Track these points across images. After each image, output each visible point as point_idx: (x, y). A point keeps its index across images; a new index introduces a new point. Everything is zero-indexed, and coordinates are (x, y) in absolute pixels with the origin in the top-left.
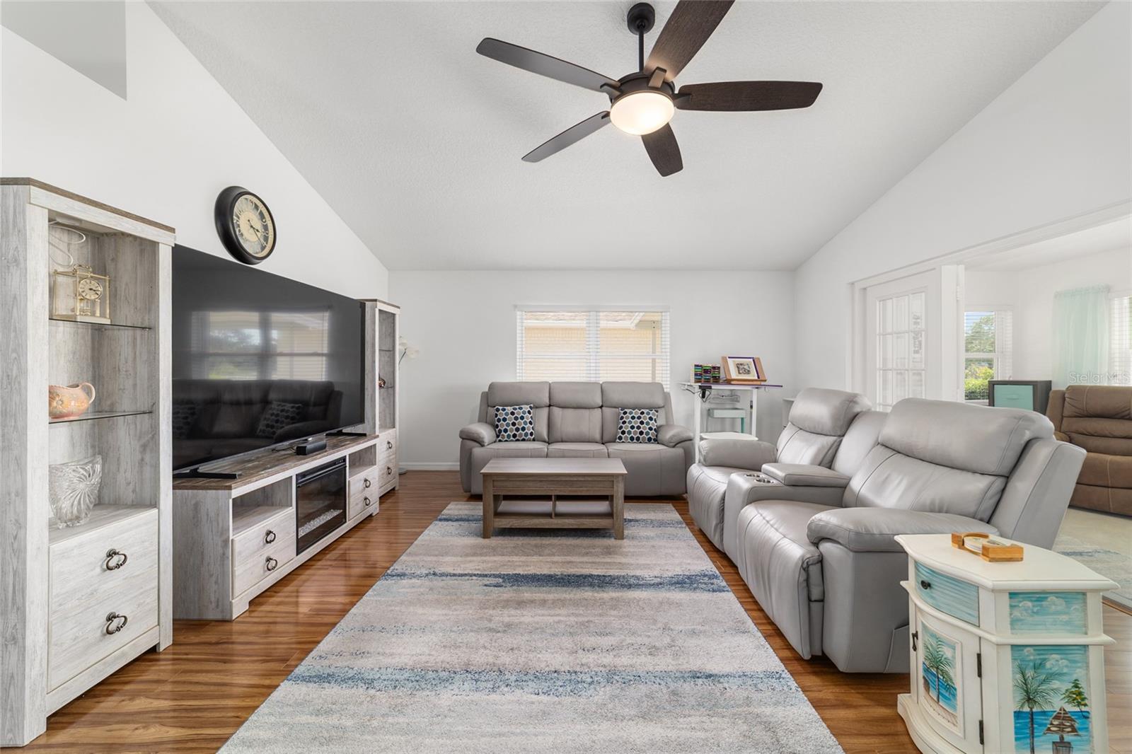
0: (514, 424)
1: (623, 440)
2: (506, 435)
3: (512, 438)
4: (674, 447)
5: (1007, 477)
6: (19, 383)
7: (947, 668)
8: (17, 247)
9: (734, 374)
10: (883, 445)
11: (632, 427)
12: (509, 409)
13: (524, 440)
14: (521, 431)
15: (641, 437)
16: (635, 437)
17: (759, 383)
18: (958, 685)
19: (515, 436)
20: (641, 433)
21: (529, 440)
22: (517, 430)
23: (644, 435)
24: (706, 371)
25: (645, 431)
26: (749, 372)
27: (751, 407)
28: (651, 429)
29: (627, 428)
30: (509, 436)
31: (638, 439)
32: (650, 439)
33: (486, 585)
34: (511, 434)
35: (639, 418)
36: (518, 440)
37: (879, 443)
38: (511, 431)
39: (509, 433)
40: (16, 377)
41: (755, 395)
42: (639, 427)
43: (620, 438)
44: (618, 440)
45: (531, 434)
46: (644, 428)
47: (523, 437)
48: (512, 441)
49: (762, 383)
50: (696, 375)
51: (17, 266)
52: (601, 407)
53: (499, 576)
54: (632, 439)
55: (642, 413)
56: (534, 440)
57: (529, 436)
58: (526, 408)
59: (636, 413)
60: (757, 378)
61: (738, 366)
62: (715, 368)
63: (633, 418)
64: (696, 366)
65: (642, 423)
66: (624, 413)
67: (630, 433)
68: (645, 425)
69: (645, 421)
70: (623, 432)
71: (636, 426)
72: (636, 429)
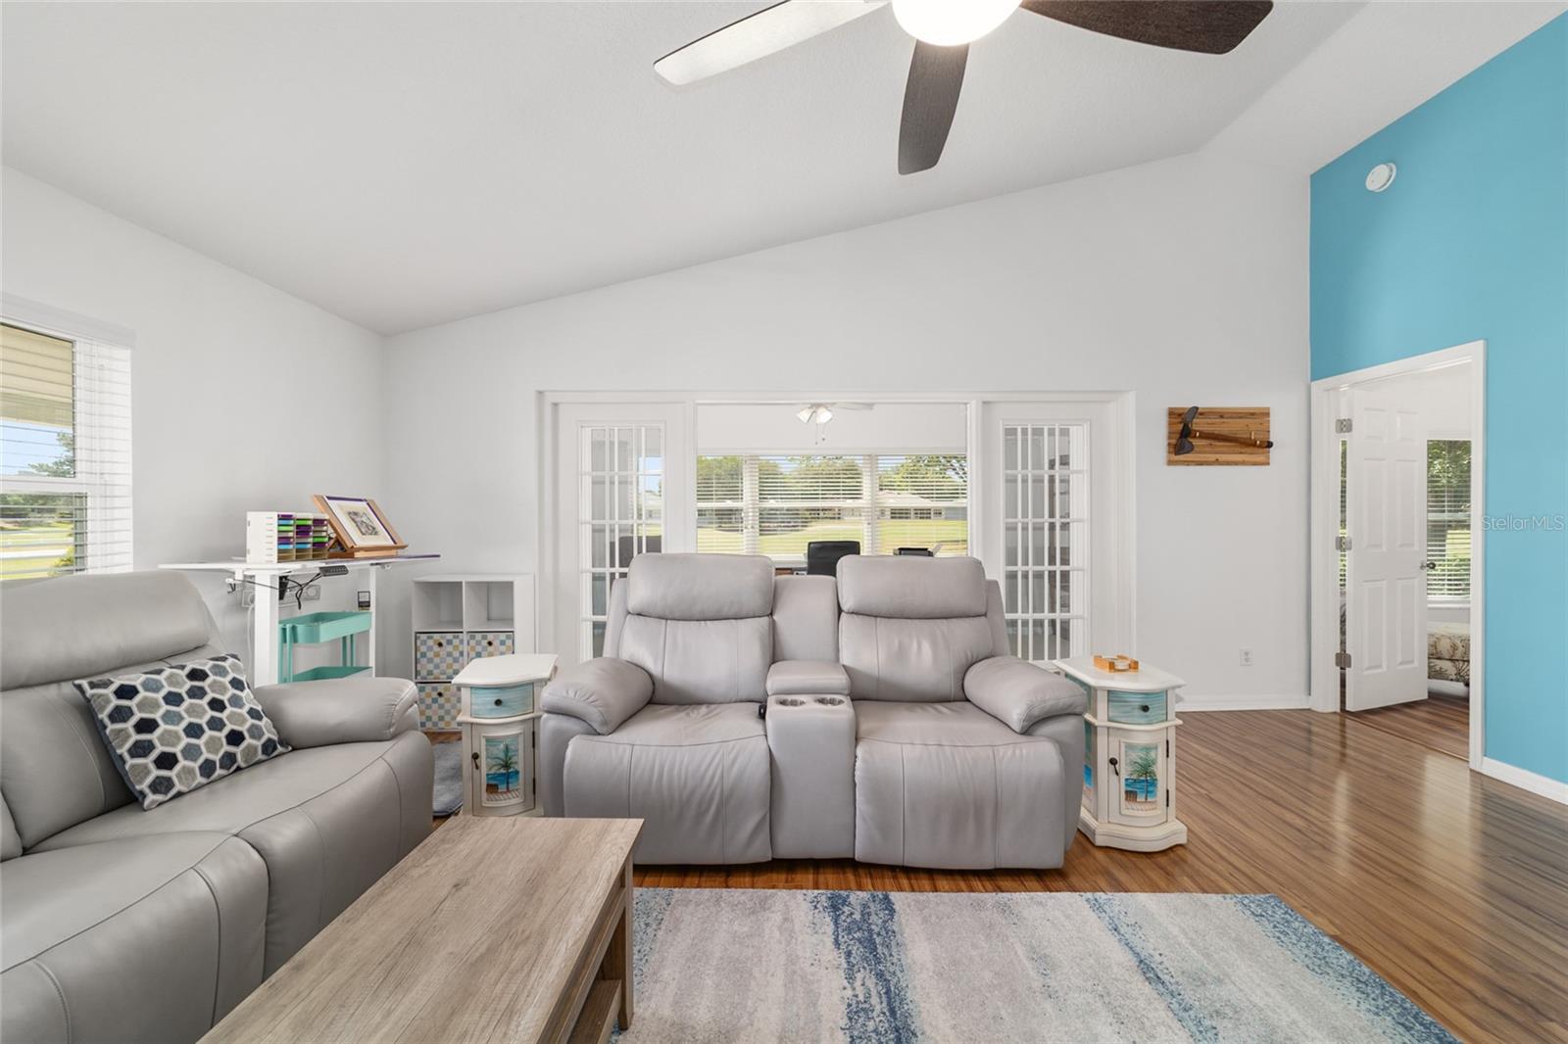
1: (178, 787)
5: (986, 615)
9: (351, 536)
11: (191, 731)
15: (238, 751)
16: (218, 759)
18: (1159, 777)
20: (235, 738)
23: (246, 741)
24: (303, 530)
25: (244, 729)
26: (374, 532)
28: (253, 713)
29: (169, 736)
31: (229, 759)
32: (268, 749)
35: (195, 693)
37: (842, 612)
41: (377, 581)
42: (216, 724)
44: (151, 797)
46: (235, 718)
49: (396, 553)
50: (282, 541)
54: (207, 768)
55: (196, 675)
59: (173, 680)
60: (392, 543)
61: (353, 515)
62: (318, 522)
63: (173, 699)
64: (282, 518)
65: (217, 705)
66: (127, 692)
67: (191, 752)
68: (229, 709)
69: (225, 698)
70: (167, 761)
71: (203, 721)
72: (208, 733)
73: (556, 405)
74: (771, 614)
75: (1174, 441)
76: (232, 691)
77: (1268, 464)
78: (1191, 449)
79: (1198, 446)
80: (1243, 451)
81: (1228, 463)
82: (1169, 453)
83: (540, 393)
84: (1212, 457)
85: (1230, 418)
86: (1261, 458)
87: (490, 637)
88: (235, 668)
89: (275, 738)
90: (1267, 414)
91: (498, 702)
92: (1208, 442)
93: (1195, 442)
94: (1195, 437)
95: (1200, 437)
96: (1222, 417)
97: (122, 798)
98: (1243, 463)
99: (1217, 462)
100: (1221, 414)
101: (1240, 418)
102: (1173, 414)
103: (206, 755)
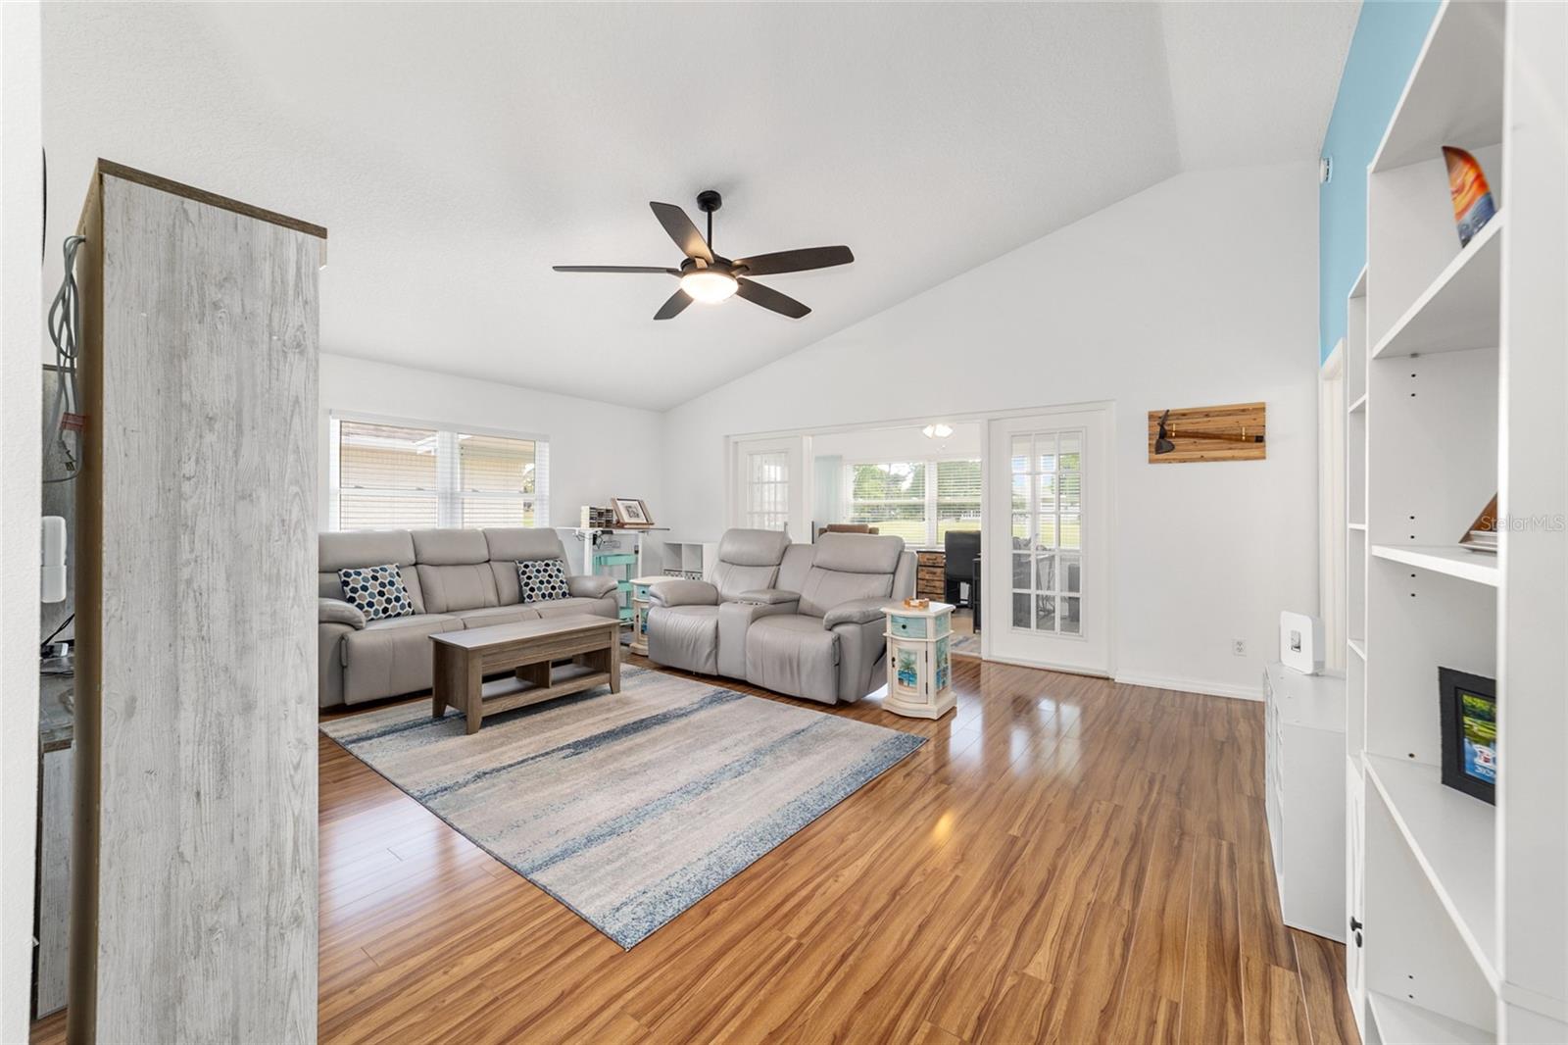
0: (381, 594)
1: (534, 599)
2: (372, 610)
3: (381, 614)
4: (601, 598)
5: (894, 573)
6: (304, 531)
7: (913, 666)
8: (302, 326)
9: (626, 518)
10: (818, 567)
11: (541, 582)
12: (367, 573)
13: (399, 615)
14: (394, 603)
15: (554, 592)
16: (547, 593)
17: (645, 526)
18: (918, 672)
19: (385, 610)
20: (553, 588)
21: (407, 614)
22: (389, 601)
23: (557, 590)
24: (600, 514)
25: (557, 586)
26: (638, 516)
27: (637, 552)
28: (562, 582)
29: (534, 583)
30: (376, 612)
31: (550, 595)
32: (564, 594)
33: (564, 758)
34: (381, 609)
35: (545, 571)
36: (390, 616)
37: (813, 566)
38: (380, 604)
39: (376, 607)
40: (298, 522)
41: (641, 540)
42: (549, 582)
43: (530, 597)
44: (527, 600)
45: (410, 605)
46: (555, 582)
47: (399, 610)
48: (380, 618)
49: (651, 527)
50: (591, 518)
51: (302, 353)
52: (488, 561)
53: (568, 746)
54: (544, 596)
55: (547, 565)
56: (413, 613)
57: (407, 608)
58: (392, 569)
59: (540, 565)
60: (645, 521)
61: (628, 508)
62: (608, 511)
63: (538, 571)
64: (591, 508)
65: (550, 576)
66: (526, 566)
67: (539, 589)
68: (554, 578)
69: (554, 574)
70: (532, 590)
71: (545, 580)
72: (546, 584)
73: (737, 443)
74: (780, 564)
75: (1154, 442)
76: (556, 572)
77: (1264, 458)
78: (1172, 448)
79: (1178, 445)
80: (1233, 446)
81: (1215, 459)
82: (1150, 452)
83: (728, 436)
84: (1198, 454)
85: (1218, 416)
86: (1256, 453)
87: (694, 575)
88: (560, 565)
89: (567, 592)
90: (1264, 409)
91: (643, 592)
92: (1192, 440)
93: (1174, 441)
94: (1171, 437)
95: (1176, 436)
96: (1207, 416)
97: (521, 601)
98: (1233, 458)
99: (1202, 459)
100: (1207, 414)
101: (1230, 415)
102: (1151, 416)
103: (543, 591)
